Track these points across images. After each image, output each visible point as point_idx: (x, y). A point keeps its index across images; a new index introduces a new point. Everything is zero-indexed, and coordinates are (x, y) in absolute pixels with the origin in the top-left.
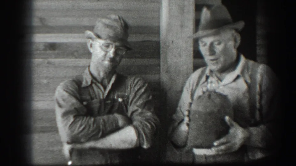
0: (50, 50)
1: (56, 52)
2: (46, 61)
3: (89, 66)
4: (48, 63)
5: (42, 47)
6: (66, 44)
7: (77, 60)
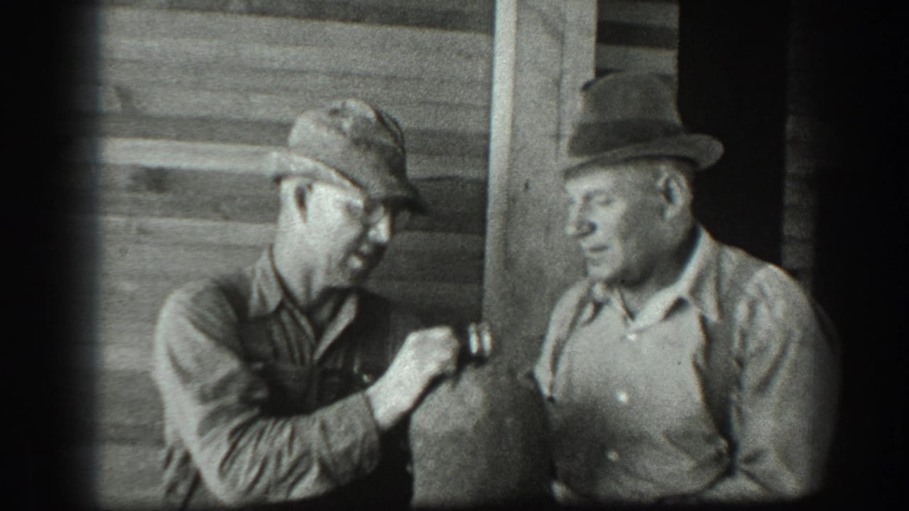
0: (150, 188)
1: (168, 197)
3: (271, 247)
5: (122, 179)
7: (231, 225)
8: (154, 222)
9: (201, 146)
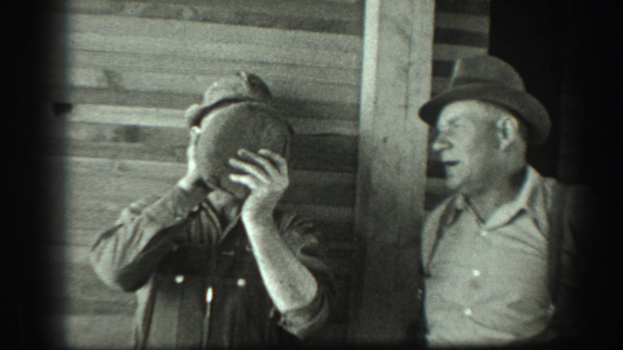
0: (126, 140)
2: (117, 163)
4: (121, 168)
5: (109, 134)
6: (157, 130)
8: (129, 162)
9: (163, 111)
